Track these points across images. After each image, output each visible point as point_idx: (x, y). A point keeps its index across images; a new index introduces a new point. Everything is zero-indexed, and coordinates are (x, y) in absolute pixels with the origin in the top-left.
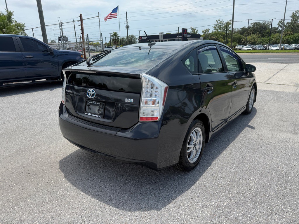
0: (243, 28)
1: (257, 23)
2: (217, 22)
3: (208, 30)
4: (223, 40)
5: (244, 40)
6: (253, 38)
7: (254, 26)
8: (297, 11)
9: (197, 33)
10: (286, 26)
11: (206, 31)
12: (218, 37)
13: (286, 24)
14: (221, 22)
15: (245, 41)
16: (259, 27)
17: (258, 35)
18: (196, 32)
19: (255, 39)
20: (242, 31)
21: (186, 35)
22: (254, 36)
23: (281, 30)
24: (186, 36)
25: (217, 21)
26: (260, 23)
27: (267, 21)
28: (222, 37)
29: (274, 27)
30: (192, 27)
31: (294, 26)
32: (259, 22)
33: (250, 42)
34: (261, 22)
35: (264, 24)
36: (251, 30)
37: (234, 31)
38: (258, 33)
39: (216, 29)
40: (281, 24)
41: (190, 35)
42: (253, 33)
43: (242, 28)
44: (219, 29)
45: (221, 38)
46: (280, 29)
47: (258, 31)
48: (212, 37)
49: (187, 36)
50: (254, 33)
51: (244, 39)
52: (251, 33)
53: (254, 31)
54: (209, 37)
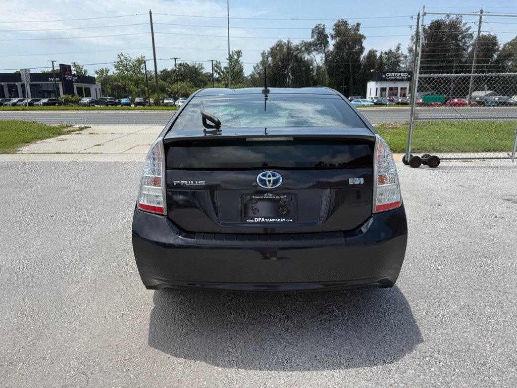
0: (164, 70)
1: (184, 63)
2: (120, 58)
3: (107, 71)
4: (136, 89)
5: (170, 90)
6: (184, 88)
7: (180, 69)
8: (234, 52)
9: (87, 75)
10: (223, 72)
11: (102, 71)
12: (125, 83)
13: (223, 69)
14: (126, 58)
15: (172, 91)
16: (187, 71)
17: (189, 83)
18: (83, 72)
19: (186, 90)
20: (163, 75)
21: (69, 76)
22: (184, 84)
23: (217, 77)
24: (70, 79)
25: (118, 55)
26: (188, 65)
27: (197, 62)
28: (133, 83)
29: (208, 73)
30: (75, 63)
31: (233, 73)
32: (186, 63)
33: (180, 94)
34: (189, 63)
35: (194, 67)
36: (177, 76)
37: (149, 74)
38: (189, 80)
39: (119, 69)
40: (217, 68)
41: (76, 78)
42: (180, 80)
43: (162, 70)
44: (125, 69)
45: (131, 84)
46: (216, 75)
47: (188, 78)
48: (116, 83)
49: (72, 78)
50: (182, 80)
51: (170, 88)
52: (178, 80)
53: (181, 76)
54: (111, 83)
